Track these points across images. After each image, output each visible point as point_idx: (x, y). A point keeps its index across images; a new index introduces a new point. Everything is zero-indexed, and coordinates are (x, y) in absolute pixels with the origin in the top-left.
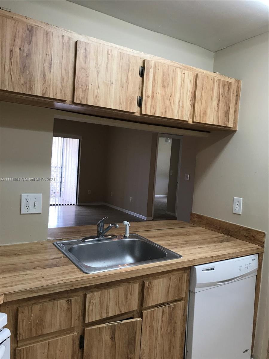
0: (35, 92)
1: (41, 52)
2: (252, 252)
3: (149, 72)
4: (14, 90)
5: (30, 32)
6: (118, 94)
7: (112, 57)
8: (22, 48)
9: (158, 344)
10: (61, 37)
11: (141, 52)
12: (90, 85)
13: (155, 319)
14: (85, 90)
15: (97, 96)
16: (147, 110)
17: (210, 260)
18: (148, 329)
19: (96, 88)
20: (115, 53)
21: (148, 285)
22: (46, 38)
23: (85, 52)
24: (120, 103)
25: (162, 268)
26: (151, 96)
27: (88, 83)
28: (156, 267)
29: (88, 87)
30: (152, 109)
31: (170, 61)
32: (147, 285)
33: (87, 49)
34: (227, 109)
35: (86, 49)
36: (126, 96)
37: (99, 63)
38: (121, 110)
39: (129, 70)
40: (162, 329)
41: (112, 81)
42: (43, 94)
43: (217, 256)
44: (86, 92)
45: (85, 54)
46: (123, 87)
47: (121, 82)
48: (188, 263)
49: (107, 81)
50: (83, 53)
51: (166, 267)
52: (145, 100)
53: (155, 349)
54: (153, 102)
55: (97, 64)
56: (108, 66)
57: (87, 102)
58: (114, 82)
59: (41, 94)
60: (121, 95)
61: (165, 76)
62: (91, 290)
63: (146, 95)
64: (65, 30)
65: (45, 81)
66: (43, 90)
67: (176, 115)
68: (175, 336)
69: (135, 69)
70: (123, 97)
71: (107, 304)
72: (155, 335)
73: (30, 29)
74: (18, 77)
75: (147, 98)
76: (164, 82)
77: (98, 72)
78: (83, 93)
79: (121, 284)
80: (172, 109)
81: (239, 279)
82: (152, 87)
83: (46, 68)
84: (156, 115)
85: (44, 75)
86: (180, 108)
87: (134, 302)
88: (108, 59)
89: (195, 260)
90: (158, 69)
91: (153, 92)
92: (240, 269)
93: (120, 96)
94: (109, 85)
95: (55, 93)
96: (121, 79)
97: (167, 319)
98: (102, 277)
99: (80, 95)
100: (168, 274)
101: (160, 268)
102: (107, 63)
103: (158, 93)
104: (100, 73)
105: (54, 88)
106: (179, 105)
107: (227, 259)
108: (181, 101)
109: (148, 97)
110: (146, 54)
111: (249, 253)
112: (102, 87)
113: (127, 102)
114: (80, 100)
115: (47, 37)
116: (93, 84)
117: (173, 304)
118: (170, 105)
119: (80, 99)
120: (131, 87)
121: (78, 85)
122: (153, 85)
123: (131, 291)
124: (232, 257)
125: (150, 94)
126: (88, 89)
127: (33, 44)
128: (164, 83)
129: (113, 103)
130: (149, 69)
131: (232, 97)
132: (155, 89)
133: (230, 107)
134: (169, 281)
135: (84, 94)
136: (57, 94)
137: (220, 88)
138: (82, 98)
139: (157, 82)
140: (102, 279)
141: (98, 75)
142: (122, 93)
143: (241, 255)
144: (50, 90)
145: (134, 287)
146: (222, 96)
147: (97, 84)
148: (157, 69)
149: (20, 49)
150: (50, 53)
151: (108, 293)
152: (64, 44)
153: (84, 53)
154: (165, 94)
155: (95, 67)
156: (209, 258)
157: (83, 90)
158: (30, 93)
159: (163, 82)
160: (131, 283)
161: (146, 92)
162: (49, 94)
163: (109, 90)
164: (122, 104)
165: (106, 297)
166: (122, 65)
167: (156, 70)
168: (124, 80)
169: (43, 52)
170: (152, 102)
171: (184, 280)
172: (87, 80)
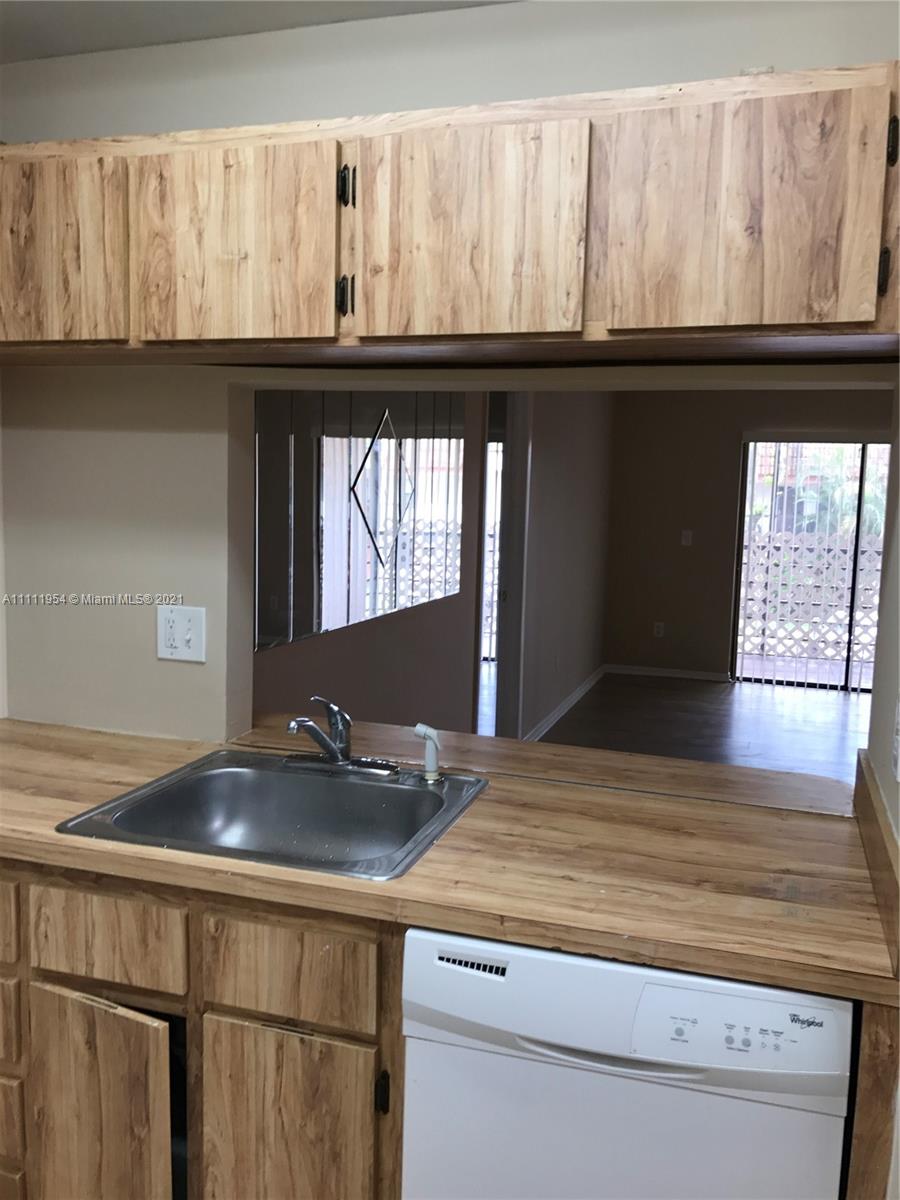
0: (50, 332)
1: (54, 223)
2: (796, 976)
3: (374, 180)
4: (7, 337)
5: (28, 179)
6: (266, 289)
7: (238, 172)
8: (15, 229)
9: (270, 1156)
10: (96, 167)
11: (351, 118)
12: (180, 280)
13: (249, 1057)
14: (168, 297)
15: (201, 307)
16: (374, 319)
17: (490, 928)
18: (226, 1083)
19: (198, 283)
20: (249, 156)
21: (217, 930)
22: (62, 182)
23: (160, 183)
24: (275, 316)
25: (258, 886)
26: (386, 268)
27: (175, 275)
28: (233, 874)
29: (175, 284)
30: (396, 315)
31: (474, 107)
32: (212, 930)
33: (165, 174)
34: (821, 234)
35: (161, 176)
36: (294, 286)
37: (202, 201)
38: (277, 336)
39: (297, 197)
40: (280, 1109)
41: (243, 251)
42: (66, 334)
43: (532, 923)
44: (172, 300)
45: (160, 191)
46: (279, 260)
47: (274, 243)
48: (373, 906)
49: (228, 254)
50: (156, 189)
51: (273, 888)
52: (365, 285)
53: (258, 1169)
54: (398, 284)
55: (195, 209)
56: (228, 207)
57: (174, 334)
58: (252, 251)
59: (62, 334)
60: (276, 287)
61: (442, 176)
62: (53, 879)
63: (369, 267)
64: (114, 141)
65: (69, 297)
66: (65, 325)
67: (508, 316)
68: (339, 1169)
69: (319, 189)
70: (283, 295)
71: (87, 936)
72: (253, 1121)
73: (28, 173)
74: (12, 304)
75: (373, 276)
76: (440, 200)
77: (200, 235)
78: (160, 310)
79: (137, 893)
80: (485, 297)
81: (687, 1081)
82: (392, 232)
83: (68, 263)
84: (411, 334)
85: (66, 282)
86: (524, 287)
87: (170, 967)
88: (227, 183)
89: (407, 904)
90: (412, 158)
91: (396, 250)
92: (680, 1032)
93: (272, 291)
94: (234, 264)
95: (92, 326)
96: (274, 235)
97: (300, 1083)
98: (63, 849)
99: (153, 315)
100: (305, 921)
101: (249, 884)
102: (227, 197)
103: (418, 248)
104: (206, 236)
105: (91, 312)
106: (517, 274)
107: (601, 954)
108: (526, 257)
109: (377, 271)
110: (369, 118)
111: (772, 977)
112: (213, 278)
113: (298, 308)
114: (155, 332)
115: (65, 179)
116: (187, 276)
117: (324, 1040)
118: (475, 281)
119: (154, 327)
120: (307, 251)
121: (148, 287)
122: (391, 223)
123: (159, 927)
124: (635, 955)
125: (382, 256)
126: (175, 293)
127: (37, 208)
128: (440, 203)
129: (250, 322)
130: (374, 170)
131: (852, 167)
132: (404, 237)
133: (841, 221)
134: (298, 945)
135: (164, 311)
136: (99, 326)
137: (760, 141)
138: (160, 323)
139: (411, 208)
140: (63, 853)
141: (199, 242)
142: (279, 283)
143: (698, 966)
144: (81, 319)
145: (166, 919)
146: (782, 178)
147: (199, 272)
148: (407, 158)
149: (12, 231)
150: (73, 220)
151: (86, 904)
152: (106, 181)
153: (158, 189)
154: (446, 245)
155: (191, 220)
156: (485, 915)
157: (160, 301)
158: (38, 338)
159: (436, 199)
160: (167, 900)
161: (365, 254)
162: (80, 329)
163: (235, 280)
164: (281, 317)
165: (82, 912)
166: (273, 185)
167: (402, 166)
168: (284, 237)
169: (58, 223)
170: (392, 288)
171: (362, 965)
172: (170, 268)
